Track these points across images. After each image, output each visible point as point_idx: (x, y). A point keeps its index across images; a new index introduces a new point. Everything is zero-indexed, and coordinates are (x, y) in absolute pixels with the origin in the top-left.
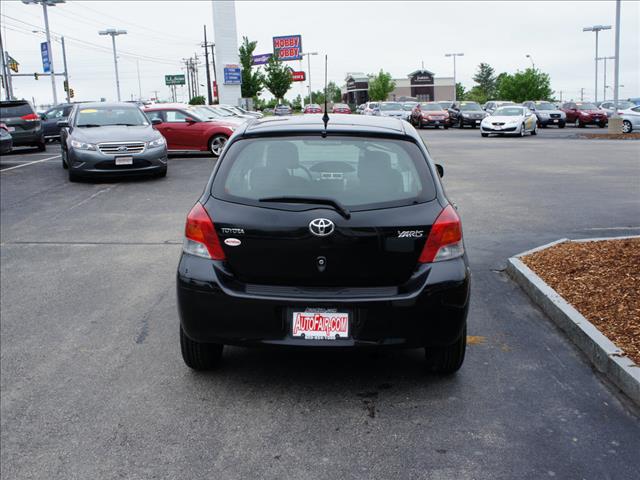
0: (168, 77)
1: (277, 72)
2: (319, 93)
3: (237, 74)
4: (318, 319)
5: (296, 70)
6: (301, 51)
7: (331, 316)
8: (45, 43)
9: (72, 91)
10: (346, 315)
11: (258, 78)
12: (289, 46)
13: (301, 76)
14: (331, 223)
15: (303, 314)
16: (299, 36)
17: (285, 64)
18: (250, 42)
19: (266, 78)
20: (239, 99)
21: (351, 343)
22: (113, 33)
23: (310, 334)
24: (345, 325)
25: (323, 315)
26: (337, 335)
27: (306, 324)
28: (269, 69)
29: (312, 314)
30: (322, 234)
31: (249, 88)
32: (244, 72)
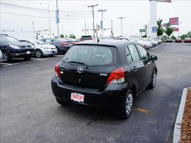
0: (140, 30)
1: (169, 28)
2: (185, 35)
3: (156, 29)
4: (77, 96)
5: (176, 28)
6: (178, 22)
7: (80, 95)
8: (101, 21)
9: (113, 33)
10: (84, 96)
11: (162, 30)
12: (174, 21)
13: (177, 30)
14: (82, 69)
15: (74, 94)
16: (178, 18)
17: (171, 26)
18: (161, 20)
19: (165, 30)
20: (156, 36)
21: (84, 104)
22: (121, 18)
23: (75, 99)
24: (83, 98)
25: (79, 95)
26: (81, 101)
27: (74, 97)
28: (166, 28)
29: (76, 94)
30: (80, 72)
31: (160, 33)
32: (158, 28)
